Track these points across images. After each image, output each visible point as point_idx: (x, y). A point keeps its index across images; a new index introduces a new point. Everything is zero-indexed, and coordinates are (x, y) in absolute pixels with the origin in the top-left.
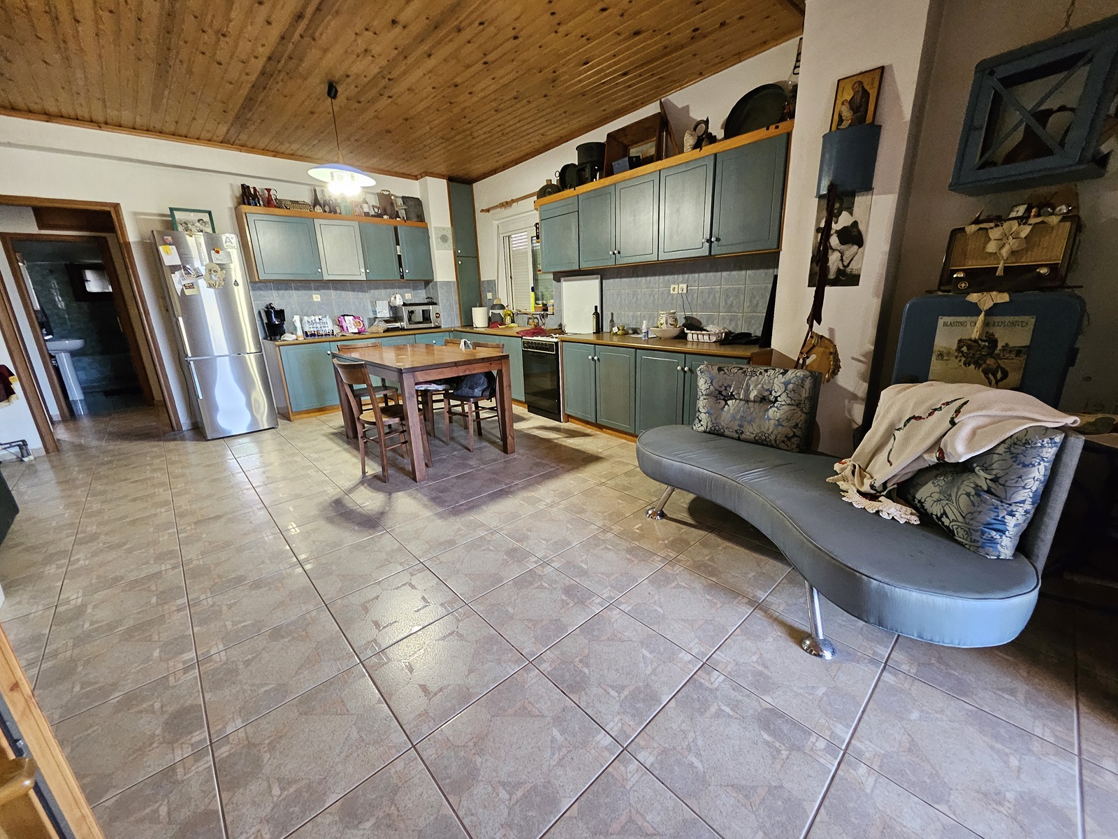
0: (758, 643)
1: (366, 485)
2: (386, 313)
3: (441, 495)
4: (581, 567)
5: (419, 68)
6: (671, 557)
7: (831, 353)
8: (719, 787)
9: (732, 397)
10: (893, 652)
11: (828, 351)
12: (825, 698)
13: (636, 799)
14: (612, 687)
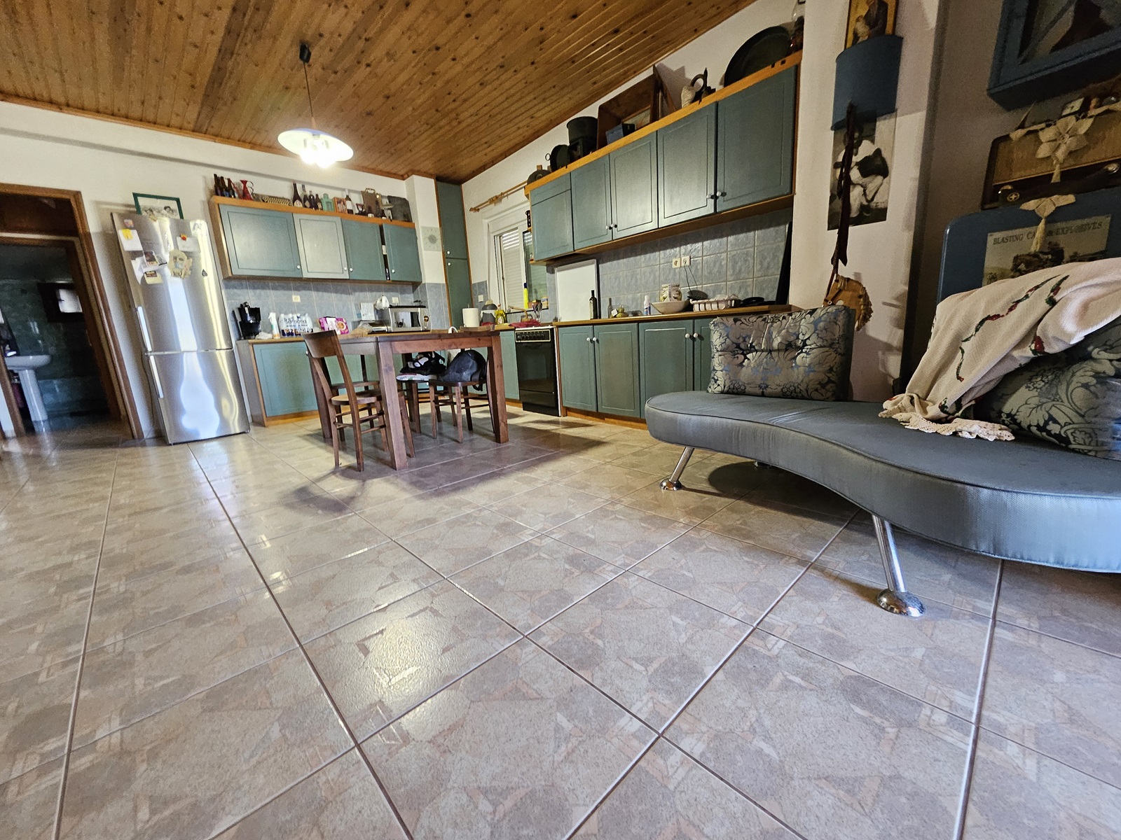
0: (821, 603)
1: (338, 474)
2: (372, 317)
3: (422, 479)
4: (587, 537)
5: (396, 23)
6: (694, 523)
7: (860, 297)
8: (806, 781)
9: (752, 349)
10: (999, 607)
11: (856, 294)
12: (927, 661)
13: (685, 804)
14: (636, 660)
